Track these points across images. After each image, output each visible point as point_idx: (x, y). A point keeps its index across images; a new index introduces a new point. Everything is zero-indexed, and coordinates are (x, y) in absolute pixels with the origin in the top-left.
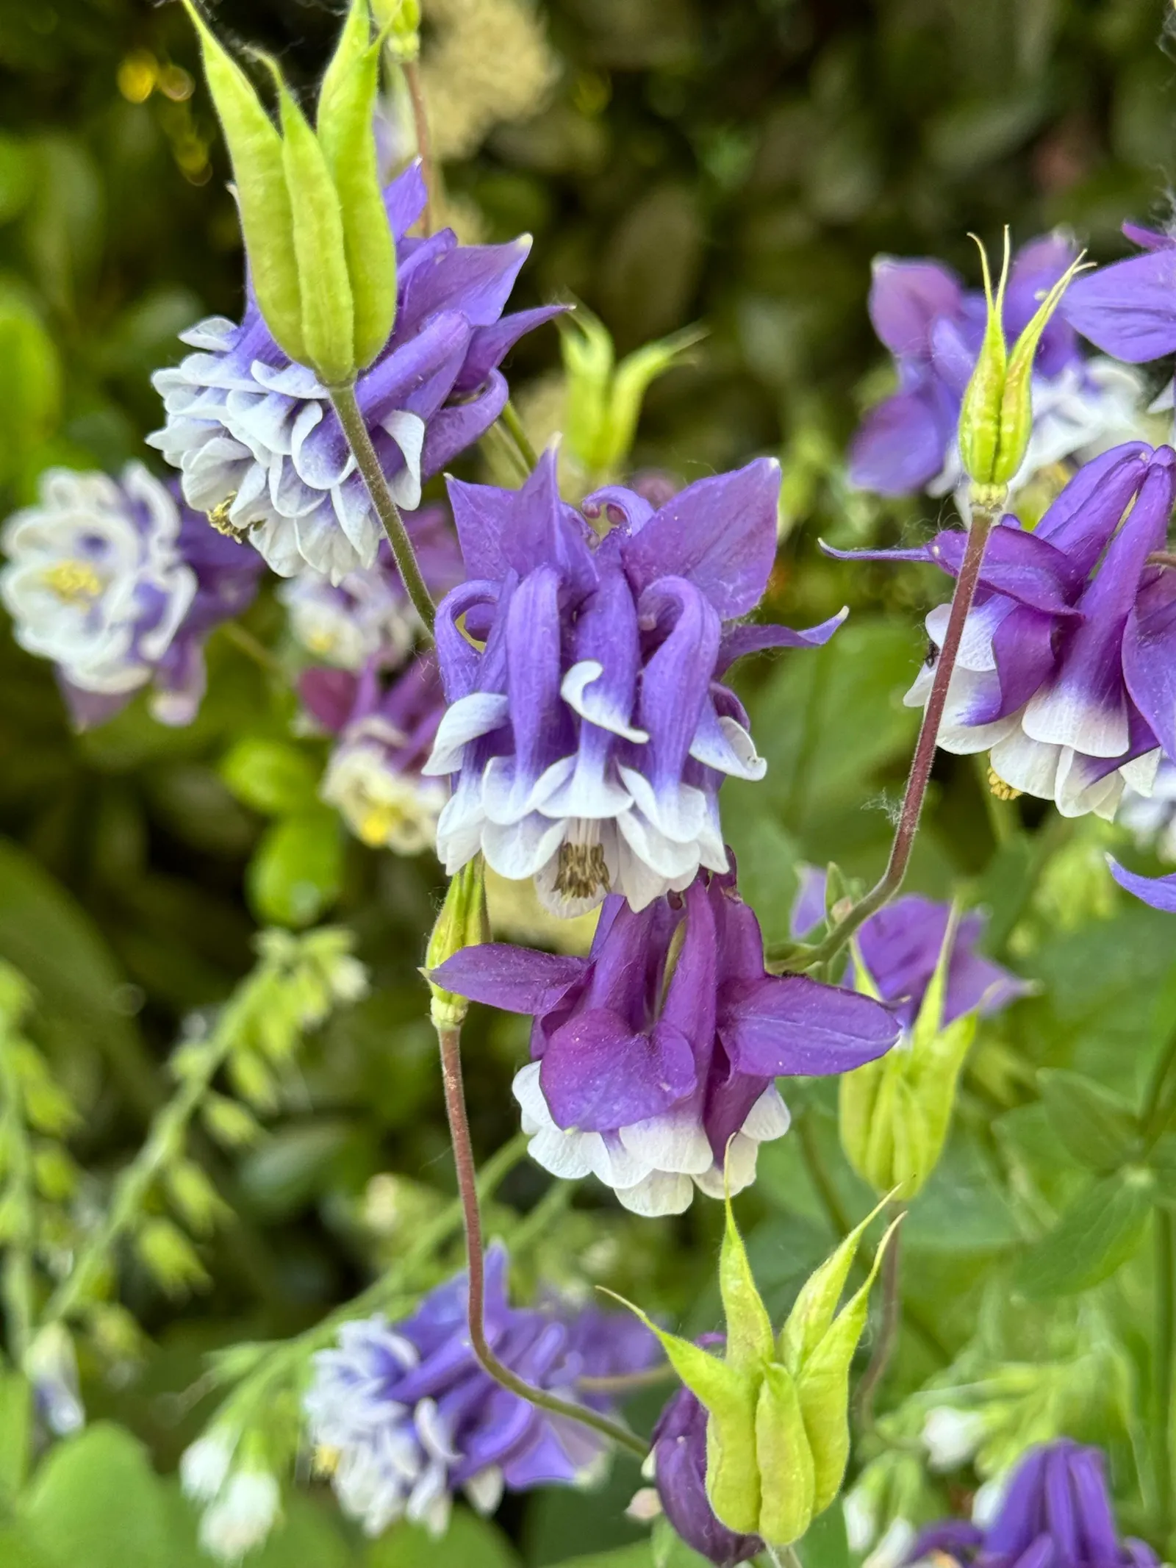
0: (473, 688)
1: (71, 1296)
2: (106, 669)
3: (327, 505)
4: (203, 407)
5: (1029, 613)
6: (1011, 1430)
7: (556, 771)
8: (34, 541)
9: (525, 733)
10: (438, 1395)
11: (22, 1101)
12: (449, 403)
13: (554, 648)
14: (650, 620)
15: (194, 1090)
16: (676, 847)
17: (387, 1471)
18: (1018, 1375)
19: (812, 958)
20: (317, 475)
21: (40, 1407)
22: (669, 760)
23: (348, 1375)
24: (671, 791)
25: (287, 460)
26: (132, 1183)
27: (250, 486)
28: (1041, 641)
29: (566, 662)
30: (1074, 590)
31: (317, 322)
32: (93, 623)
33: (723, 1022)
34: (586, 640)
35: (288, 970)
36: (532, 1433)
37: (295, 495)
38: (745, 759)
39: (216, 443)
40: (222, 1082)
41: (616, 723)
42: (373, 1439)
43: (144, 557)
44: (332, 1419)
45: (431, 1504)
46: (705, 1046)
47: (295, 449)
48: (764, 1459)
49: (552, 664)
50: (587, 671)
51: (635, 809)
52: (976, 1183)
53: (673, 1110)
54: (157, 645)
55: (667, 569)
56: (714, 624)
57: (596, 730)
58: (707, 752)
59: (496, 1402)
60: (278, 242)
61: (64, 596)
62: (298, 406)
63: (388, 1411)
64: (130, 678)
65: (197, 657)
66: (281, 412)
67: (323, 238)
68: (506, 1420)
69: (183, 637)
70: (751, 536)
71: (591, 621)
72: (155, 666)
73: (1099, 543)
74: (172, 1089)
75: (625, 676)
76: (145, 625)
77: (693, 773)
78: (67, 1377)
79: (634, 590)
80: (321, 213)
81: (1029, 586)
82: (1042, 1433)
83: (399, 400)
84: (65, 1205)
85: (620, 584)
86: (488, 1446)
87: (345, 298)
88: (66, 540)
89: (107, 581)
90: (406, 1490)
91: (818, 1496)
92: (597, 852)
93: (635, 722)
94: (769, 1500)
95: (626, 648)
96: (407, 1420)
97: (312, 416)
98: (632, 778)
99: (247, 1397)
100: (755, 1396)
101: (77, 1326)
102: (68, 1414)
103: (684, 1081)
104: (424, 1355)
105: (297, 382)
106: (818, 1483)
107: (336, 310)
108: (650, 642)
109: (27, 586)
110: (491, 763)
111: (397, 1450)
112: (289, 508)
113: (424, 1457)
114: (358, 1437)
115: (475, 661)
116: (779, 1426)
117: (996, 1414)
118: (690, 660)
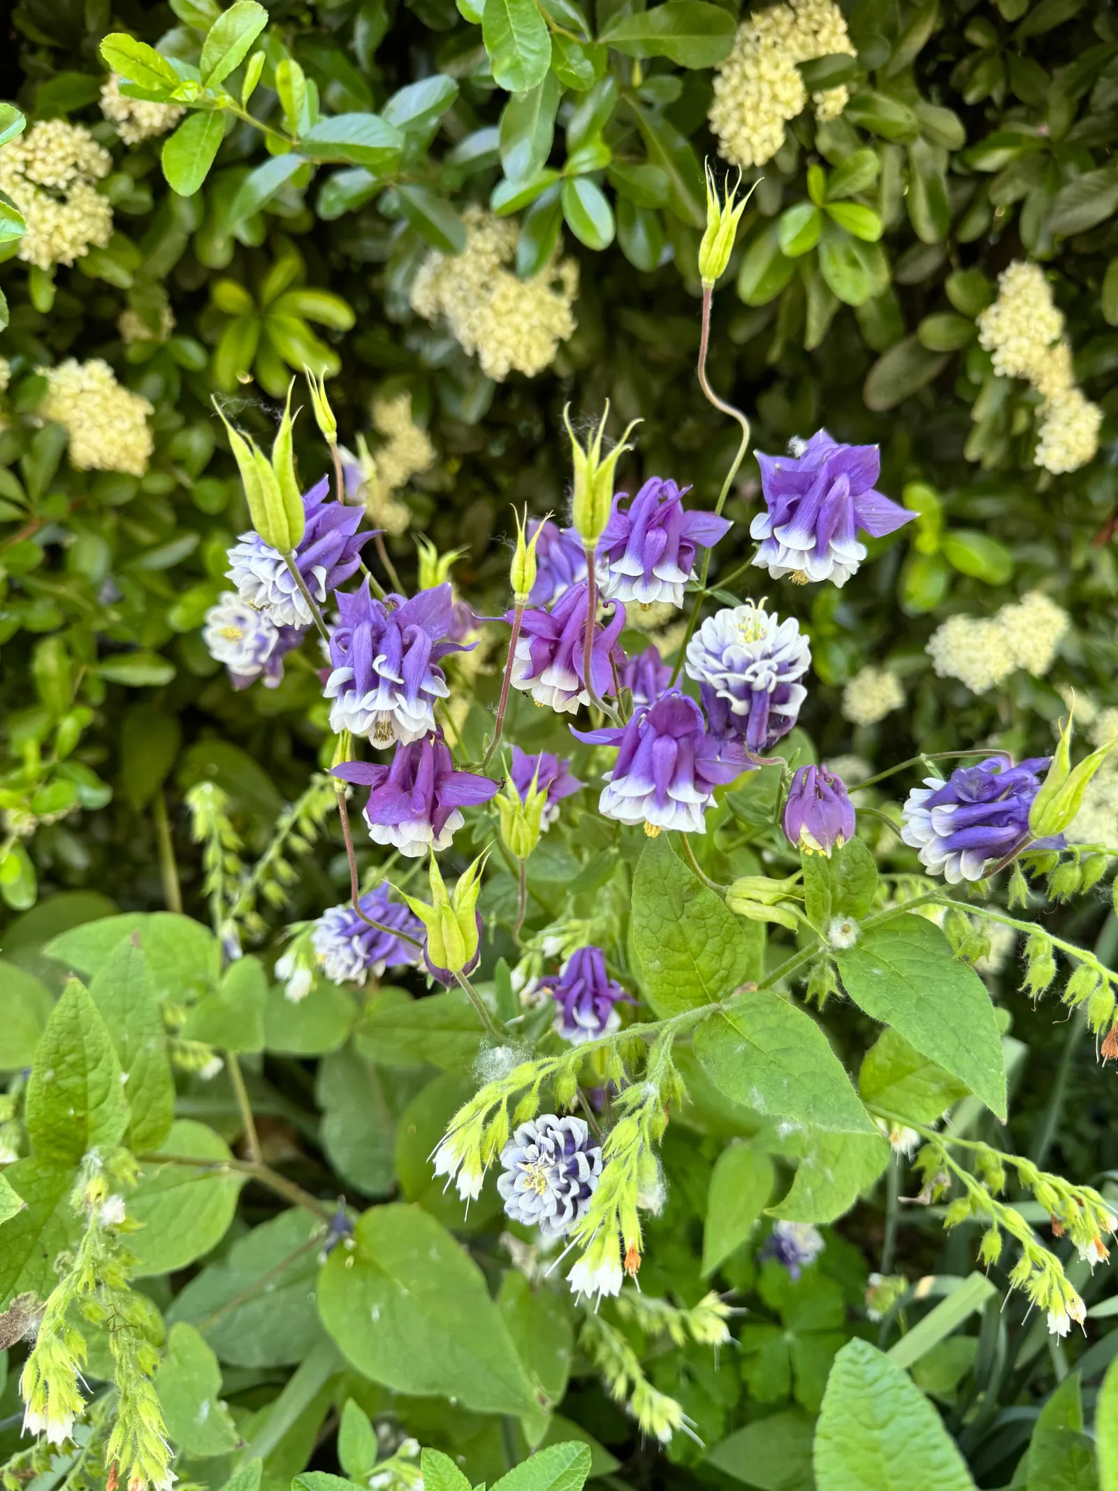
0: (343, 665)
1: (237, 909)
2: (246, 666)
3: (291, 600)
4: (244, 562)
5: (542, 640)
6: (573, 942)
7: (371, 694)
8: (217, 618)
9: (360, 682)
10: (361, 934)
11: (220, 836)
12: (338, 564)
13: (370, 650)
14: (407, 641)
15: (285, 832)
16: (417, 721)
17: (342, 962)
18: (575, 923)
19: (479, 767)
20: (285, 587)
21: (226, 950)
22: (412, 690)
23: (329, 928)
24: (413, 701)
25: (274, 582)
26: (261, 867)
27: (262, 592)
28: (545, 650)
29: (375, 655)
30: (559, 633)
31: (275, 531)
32: (240, 649)
33: (437, 787)
34: (382, 647)
35: (322, 788)
36: (395, 947)
37: (278, 595)
38: (443, 691)
39: (249, 576)
40: (296, 829)
41: (393, 677)
42: (335, 950)
43: (259, 625)
44: (322, 944)
45: (359, 972)
46: (430, 796)
47: (277, 580)
48: (445, 940)
49: (369, 655)
50: (381, 658)
51: (399, 707)
52: (568, 857)
53: (416, 818)
54: (264, 657)
55: (412, 622)
56: (429, 641)
57: (385, 679)
58: (427, 688)
59: (382, 938)
60: (259, 501)
61: (229, 638)
62: (279, 563)
63: (343, 940)
64: (255, 670)
65: (280, 662)
66: (271, 566)
67: (274, 499)
68: (386, 943)
69: (274, 655)
70: (442, 611)
71: (384, 641)
72: (263, 665)
73: (568, 616)
74: (276, 832)
75: (397, 661)
76: (259, 650)
77: (421, 695)
78: (235, 938)
79: (401, 630)
80: (272, 490)
81: (540, 629)
82: (583, 943)
83: (318, 561)
84: (237, 876)
85: (395, 628)
86: (379, 952)
87: (285, 522)
88: (230, 618)
89: (245, 633)
90: (349, 968)
91: (467, 954)
92: (389, 724)
93: (400, 676)
94: (449, 955)
95: (397, 650)
96: (349, 944)
97: (284, 566)
98: (399, 697)
99: (298, 942)
100: (440, 918)
101: (239, 920)
102: (237, 952)
103: (420, 808)
104: (356, 920)
105: (276, 555)
106: (467, 948)
107: (281, 526)
108: (405, 649)
109: (215, 635)
110: (348, 692)
111: (345, 954)
112: (276, 600)
113: (356, 957)
114: (332, 950)
115: (344, 657)
116: (449, 927)
117: (568, 937)
118: (420, 655)
